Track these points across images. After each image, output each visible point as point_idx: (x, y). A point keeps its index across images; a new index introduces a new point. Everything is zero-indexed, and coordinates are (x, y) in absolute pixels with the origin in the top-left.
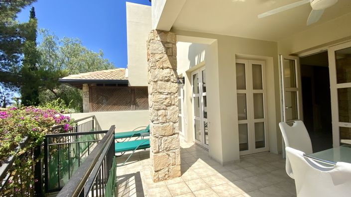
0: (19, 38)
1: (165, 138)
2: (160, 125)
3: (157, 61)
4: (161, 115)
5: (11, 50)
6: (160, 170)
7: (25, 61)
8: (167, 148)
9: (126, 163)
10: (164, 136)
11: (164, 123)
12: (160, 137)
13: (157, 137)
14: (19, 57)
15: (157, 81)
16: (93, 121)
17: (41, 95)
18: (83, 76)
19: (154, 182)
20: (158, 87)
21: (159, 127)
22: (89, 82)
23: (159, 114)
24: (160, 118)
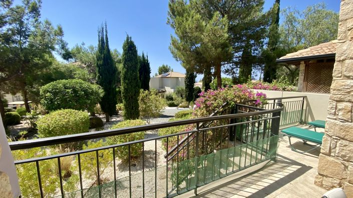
0: (262, 27)
1: (344, 142)
2: (338, 122)
3: (349, 30)
4: (342, 109)
5: (257, 38)
6: (327, 176)
7: (268, 44)
8: (345, 156)
9: (306, 153)
10: (343, 139)
11: (348, 121)
12: (334, 137)
13: (331, 137)
14: (263, 41)
15: (343, 60)
16: (303, 101)
17: (278, 72)
18: (301, 54)
19: (315, 183)
20: (344, 69)
21: (335, 124)
22: (306, 60)
23: (339, 107)
24: (341, 113)
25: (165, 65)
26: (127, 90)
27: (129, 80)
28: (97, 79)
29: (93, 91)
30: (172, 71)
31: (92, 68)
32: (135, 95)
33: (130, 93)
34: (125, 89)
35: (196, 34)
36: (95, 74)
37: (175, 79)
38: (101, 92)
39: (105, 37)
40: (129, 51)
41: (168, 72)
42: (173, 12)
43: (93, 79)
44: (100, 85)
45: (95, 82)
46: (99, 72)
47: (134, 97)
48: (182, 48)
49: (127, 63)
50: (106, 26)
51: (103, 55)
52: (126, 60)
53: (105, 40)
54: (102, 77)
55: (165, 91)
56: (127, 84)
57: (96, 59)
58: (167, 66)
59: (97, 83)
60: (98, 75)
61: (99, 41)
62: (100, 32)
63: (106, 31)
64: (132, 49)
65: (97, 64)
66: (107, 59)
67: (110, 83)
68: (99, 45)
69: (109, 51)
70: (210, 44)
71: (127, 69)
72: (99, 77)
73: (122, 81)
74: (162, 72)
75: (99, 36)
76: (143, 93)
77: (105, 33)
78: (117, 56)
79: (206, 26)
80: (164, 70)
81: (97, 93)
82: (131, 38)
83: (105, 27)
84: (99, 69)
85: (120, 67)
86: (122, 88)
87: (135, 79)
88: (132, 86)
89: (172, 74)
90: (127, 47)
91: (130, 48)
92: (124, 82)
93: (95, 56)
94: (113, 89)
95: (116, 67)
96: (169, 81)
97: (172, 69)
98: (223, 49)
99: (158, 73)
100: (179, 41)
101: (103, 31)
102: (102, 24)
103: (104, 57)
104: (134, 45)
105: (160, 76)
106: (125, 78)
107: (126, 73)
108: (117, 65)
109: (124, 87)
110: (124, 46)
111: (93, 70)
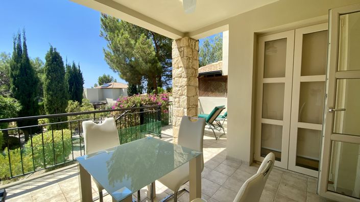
3: (175, 63)
25: (107, 75)
26: (51, 102)
27: (53, 91)
28: (11, 91)
29: (6, 105)
30: (116, 82)
31: (4, 79)
32: (61, 106)
33: (56, 105)
34: (49, 100)
35: (127, 50)
36: (9, 85)
37: (118, 90)
38: (18, 106)
39: (22, 44)
40: (52, 62)
41: (110, 82)
42: (106, 26)
43: (5, 91)
44: (16, 98)
45: (8, 95)
46: (14, 83)
47: (60, 109)
48: (116, 60)
49: (50, 74)
50: (24, 33)
51: (19, 65)
52: (49, 71)
53: (23, 48)
54: (18, 89)
55: (107, 103)
56: (52, 96)
57: (10, 68)
58: (109, 76)
59: (11, 96)
60: (12, 86)
61: (15, 49)
62: (16, 39)
63: (25, 38)
64: (57, 60)
65: (12, 74)
66: (25, 69)
67: (29, 95)
68: (14, 53)
69: (27, 60)
70: (141, 59)
71: (52, 80)
72: (14, 90)
73: (45, 93)
74: (103, 82)
75: (15, 43)
76: (72, 105)
77: (22, 40)
78: (40, 66)
79: (135, 44)
80: (105, 80)
81: (11, 107)
82: (55, 49)
83: (22, 34)
84: (15, 79)
85: (43, 77)
86: (45, 100)
87: (61, 90)
88: (57, 97)
89: (114, 85)
90: (51, 58)
91: (55, 59)
92: (48, 93)
93: (9, 65)
94: (34, 102)
95: (37, 78)
96: (111, 93)
97: (116, 80)
98: (153, 64)
99: (98, 83)
100: (113, 54)
101: (19, 38)
102: (19, 31)
103: (21, 66)
104: (59, 56)
105: (100, 87)
106: (48, 89)
107: (50, 84)
108: (39, 75)
109: (48, 99)
110: (47, 56)
111: (5, 81)
